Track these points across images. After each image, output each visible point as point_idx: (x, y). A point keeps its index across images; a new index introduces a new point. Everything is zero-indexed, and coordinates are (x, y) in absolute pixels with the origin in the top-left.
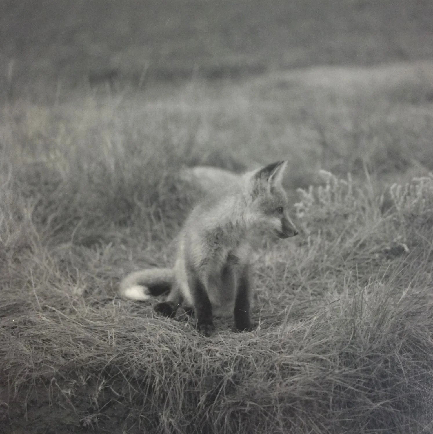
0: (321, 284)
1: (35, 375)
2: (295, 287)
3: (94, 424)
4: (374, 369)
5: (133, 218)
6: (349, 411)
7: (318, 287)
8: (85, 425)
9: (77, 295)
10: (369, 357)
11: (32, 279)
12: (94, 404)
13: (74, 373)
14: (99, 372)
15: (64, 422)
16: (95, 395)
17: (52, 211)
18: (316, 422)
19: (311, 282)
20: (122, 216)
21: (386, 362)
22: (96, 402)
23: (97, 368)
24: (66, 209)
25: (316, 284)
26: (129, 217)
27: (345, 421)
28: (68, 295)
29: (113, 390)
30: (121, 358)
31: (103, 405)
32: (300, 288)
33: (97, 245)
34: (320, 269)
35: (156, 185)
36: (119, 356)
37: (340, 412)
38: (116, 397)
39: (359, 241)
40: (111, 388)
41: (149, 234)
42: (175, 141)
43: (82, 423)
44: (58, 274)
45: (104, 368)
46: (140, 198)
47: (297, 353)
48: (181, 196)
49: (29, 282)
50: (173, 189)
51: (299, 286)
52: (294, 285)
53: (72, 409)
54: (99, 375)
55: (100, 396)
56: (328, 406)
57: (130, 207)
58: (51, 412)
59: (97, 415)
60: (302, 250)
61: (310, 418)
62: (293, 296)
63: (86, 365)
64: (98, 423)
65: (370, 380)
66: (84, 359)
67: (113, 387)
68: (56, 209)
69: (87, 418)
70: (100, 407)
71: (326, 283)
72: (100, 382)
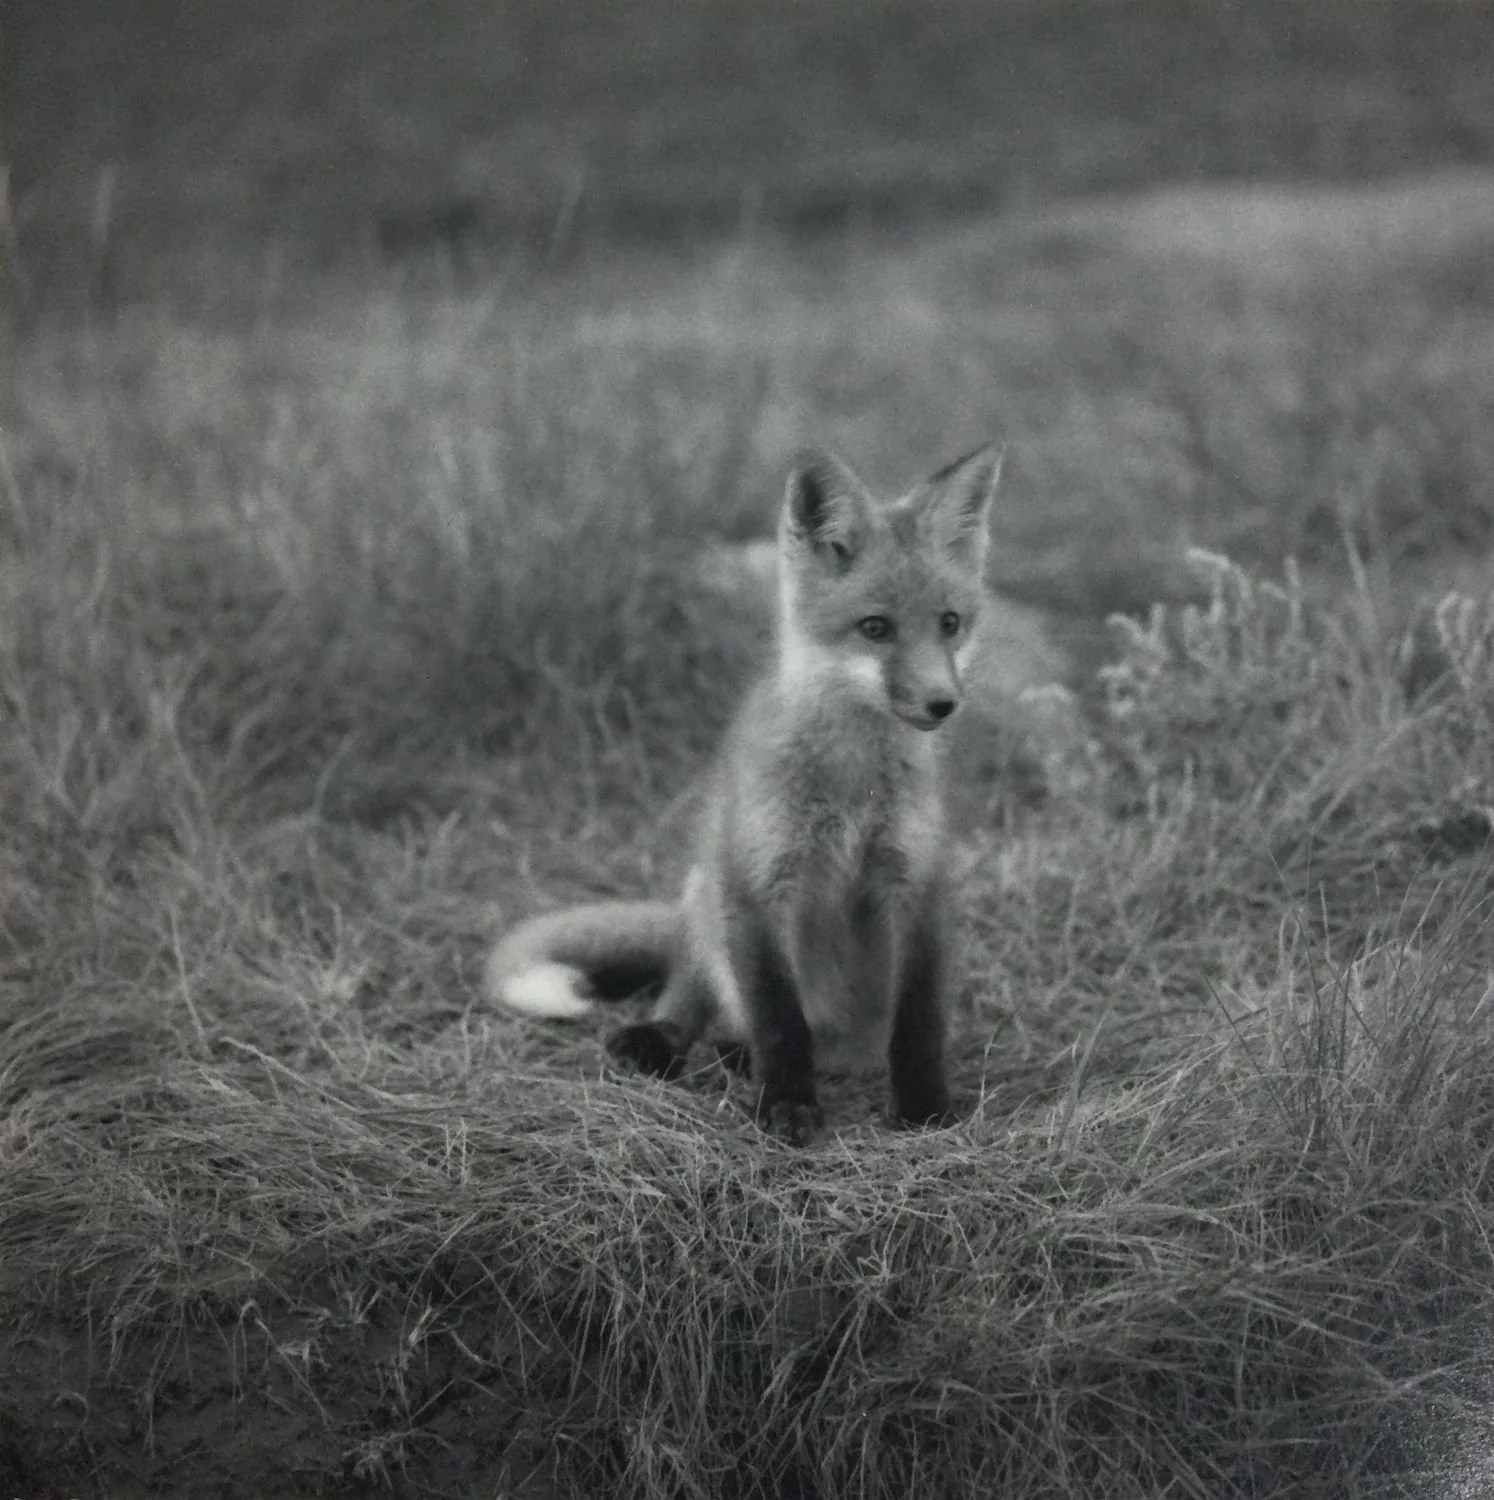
0: (1196, 951)
1: (184, 1290)
2: (1107, 967)
3: (394, 1467)
4: (1389, 1255)
5: (532, 722)
6: (1302, 1410)
7: (1189, 965)
8: (359, 1471)
9: (334, 998)
10: (1371, 1213)
11: (177, 943)
12: (392, 1393)
13: (320, 1280)
14: (412, 1277)
15: (286, 1461)
16: (397, 1361)
17: (249, 702)
18: (1186, 1452)
19: (1162, 945)
20: (493, 718)
21: (1433, 1230)
22: (402, 1389)
23: (404, 1263)
24: (299, 691)
25: (1181, 953)
26: (519, 722)
27: (1288, 1449)
28: (301, 1000)
29: (460, 1343)
30: (490, 1224)
31: (424, 1399)
32: (1121, 973)
33: (405, 821)
34: (1193, 899)
35: (613, 605)
36: (481, 1219)
37: (1266, 1415)
38: (471, 1368)
39: (1329, 797)
40: (454, 1335)
41: (589, 780)
42: (680, 450)
43: (349, 1465)
44: (268, 926)
45: (429, 1262)
46: (556, 656)
47: (1118, 1203)
48: (704, 644)
49: (168, 955)
50: (673, 620)
51: (1122, 960)
52: (1102, 957)
53: (313, 1412)
54: (413, 1288)
55: (414, 1364)
56: (1229, 1393)
57: (522, 684)
58: (239, 1426)
59: (405, 1435)
60: (1130, 832)
61: (1164, 1437)
62: (1099, 998)
63: (366, 1254)
64: (408, 1464)
65: (1378, 1296)
66: (358, 1231)
67: (461, 1332)
68: (265, 692)
69: (367, 1448)
70: (414, 1406)
71: (1216, 951)
72: (415, 1314)
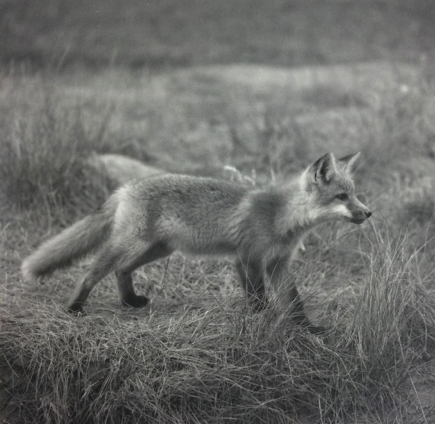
0: (218, 278)
2: (193, 281)
4: (260, 366)
5: (35, 201)
6: (233, 409)
7: (216, 282)
10: (257, 354)
18: (199, 419)
19: (209, 276)
20: (24, 199)
21: (273, 359)
25: (214, 278)
26: (32, 201)
27: (229, 420)
32: (197, 283)
34: (219, 263)
35: (62, 170)
37: (223, 410)
41: (51, 219)
42: (87, 127)
46: (44, 182)
48: (88, 183)
50: (79, 174)
51: (197, 279)
52: (192, 278)
56: (213, 403)
57: (34, 189)
61: (194, 414)
62: (189, 289)
65: (257, 377)
71: (224, 278)
